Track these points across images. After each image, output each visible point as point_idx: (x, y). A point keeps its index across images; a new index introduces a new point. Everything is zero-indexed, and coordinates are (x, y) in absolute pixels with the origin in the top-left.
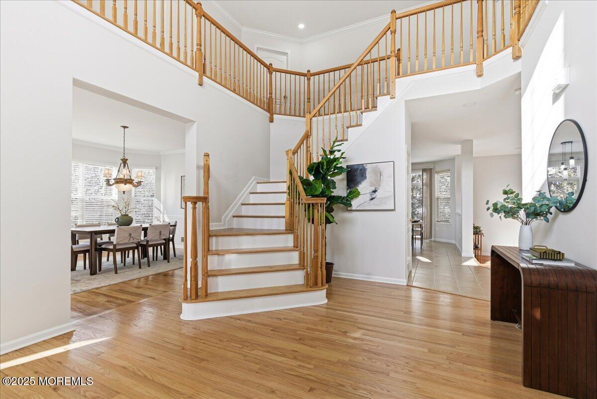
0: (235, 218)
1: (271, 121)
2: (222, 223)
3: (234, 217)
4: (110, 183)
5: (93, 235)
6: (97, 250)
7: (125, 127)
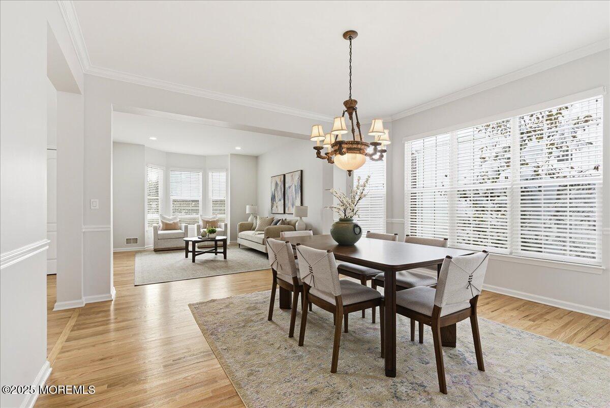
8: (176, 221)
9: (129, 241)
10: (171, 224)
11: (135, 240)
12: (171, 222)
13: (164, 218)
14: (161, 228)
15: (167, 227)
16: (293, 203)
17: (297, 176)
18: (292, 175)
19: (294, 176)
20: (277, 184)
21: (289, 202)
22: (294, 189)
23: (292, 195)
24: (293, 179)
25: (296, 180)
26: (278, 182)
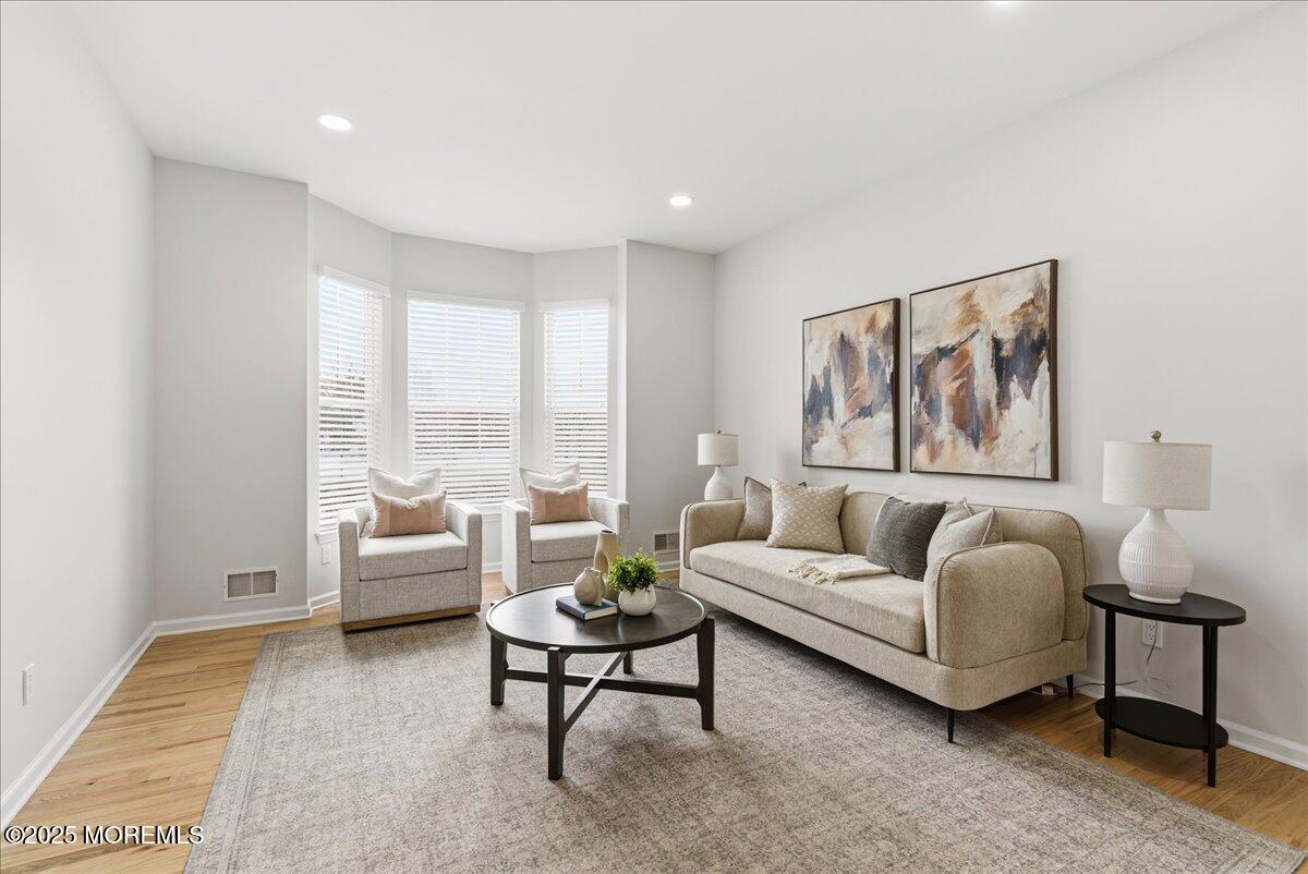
8: (430, 496)
9: (237, 584)
10: (413, 509)
11: (267, 580)
12: (413, 502)
13: (386, 484)
14: (372, 525)
15: (399, 522)
16: (976, 426)
17: (1019, 292)
18: (969, 296)
19: (980, 298)
20: (845, 346)
21: (938, 422)
22: (981, 356)
23: (966, 387)
24: (972, 314)
25: (1001, 316)
26: (853, 338)
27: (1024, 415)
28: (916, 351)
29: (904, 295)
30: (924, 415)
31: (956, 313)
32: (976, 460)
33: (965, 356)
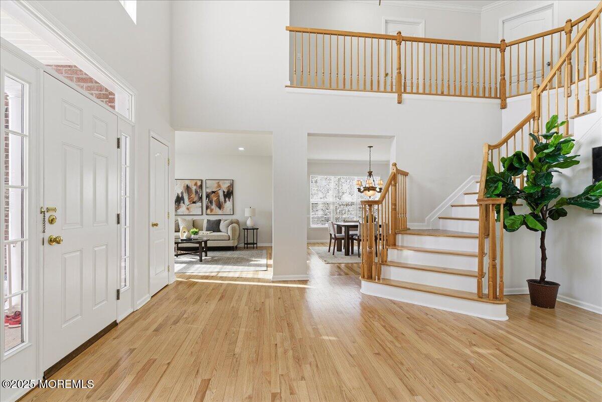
0: (441, 220)
1: (504, 106)
2: (426, 223)
3: (440, 218)
4: (362, 190)
5: (348, 228)
6: (350, 239)
7: (370, 147)
16: (220, 206)
17: (227, 184)
18: (219, 183)
19: (221, 183)
20: (188, 188)
21: (212, 205)
22: (221, 194)
23: (218, 199)
24: (219, 186)
25: (225, 187)
26: (190, 186)
27: (228, 205)
28: (207, 191)
29: (204, 180)
30: (209, 204)
31: (216, 185)
32: (220, 212)
33: (218, 193)
